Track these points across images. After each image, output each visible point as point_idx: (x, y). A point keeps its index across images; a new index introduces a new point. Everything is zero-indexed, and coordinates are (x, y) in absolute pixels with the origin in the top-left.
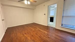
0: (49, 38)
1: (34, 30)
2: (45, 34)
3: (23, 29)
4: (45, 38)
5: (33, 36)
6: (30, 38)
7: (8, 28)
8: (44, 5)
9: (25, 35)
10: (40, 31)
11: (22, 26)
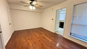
0: (50, 48)
1: (38, 36)
2: (49, 42)
3: (28, 34)
4: (46, 46)
5: (35, 43)
6: (32, 44)
7: (15, 31)
8: (53, 9)
9: (28, 41)
10: (44, 38)
11: (28, 31)
